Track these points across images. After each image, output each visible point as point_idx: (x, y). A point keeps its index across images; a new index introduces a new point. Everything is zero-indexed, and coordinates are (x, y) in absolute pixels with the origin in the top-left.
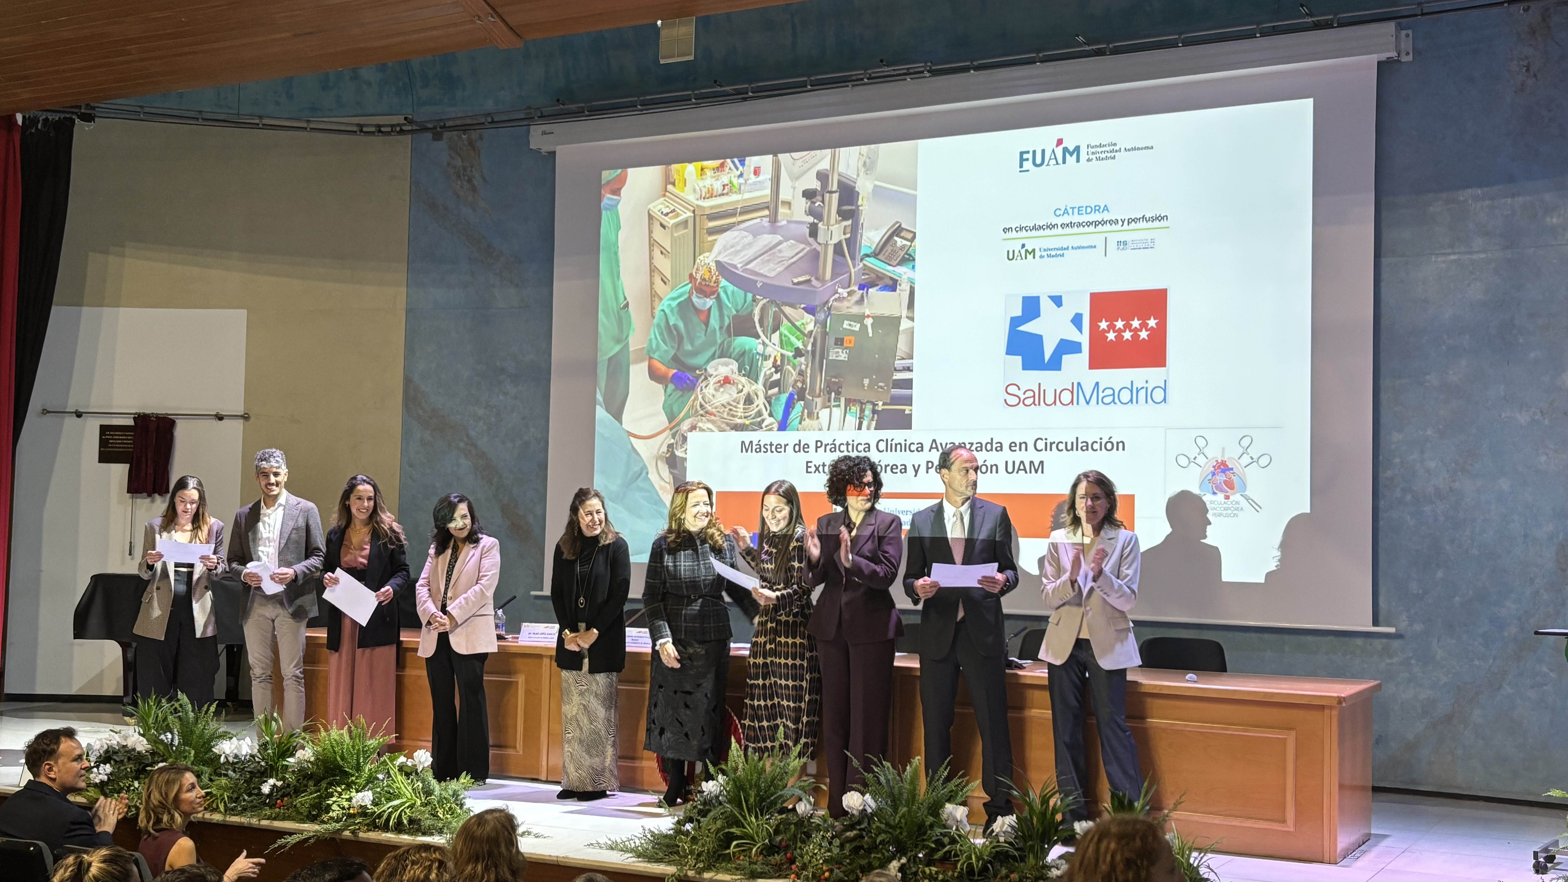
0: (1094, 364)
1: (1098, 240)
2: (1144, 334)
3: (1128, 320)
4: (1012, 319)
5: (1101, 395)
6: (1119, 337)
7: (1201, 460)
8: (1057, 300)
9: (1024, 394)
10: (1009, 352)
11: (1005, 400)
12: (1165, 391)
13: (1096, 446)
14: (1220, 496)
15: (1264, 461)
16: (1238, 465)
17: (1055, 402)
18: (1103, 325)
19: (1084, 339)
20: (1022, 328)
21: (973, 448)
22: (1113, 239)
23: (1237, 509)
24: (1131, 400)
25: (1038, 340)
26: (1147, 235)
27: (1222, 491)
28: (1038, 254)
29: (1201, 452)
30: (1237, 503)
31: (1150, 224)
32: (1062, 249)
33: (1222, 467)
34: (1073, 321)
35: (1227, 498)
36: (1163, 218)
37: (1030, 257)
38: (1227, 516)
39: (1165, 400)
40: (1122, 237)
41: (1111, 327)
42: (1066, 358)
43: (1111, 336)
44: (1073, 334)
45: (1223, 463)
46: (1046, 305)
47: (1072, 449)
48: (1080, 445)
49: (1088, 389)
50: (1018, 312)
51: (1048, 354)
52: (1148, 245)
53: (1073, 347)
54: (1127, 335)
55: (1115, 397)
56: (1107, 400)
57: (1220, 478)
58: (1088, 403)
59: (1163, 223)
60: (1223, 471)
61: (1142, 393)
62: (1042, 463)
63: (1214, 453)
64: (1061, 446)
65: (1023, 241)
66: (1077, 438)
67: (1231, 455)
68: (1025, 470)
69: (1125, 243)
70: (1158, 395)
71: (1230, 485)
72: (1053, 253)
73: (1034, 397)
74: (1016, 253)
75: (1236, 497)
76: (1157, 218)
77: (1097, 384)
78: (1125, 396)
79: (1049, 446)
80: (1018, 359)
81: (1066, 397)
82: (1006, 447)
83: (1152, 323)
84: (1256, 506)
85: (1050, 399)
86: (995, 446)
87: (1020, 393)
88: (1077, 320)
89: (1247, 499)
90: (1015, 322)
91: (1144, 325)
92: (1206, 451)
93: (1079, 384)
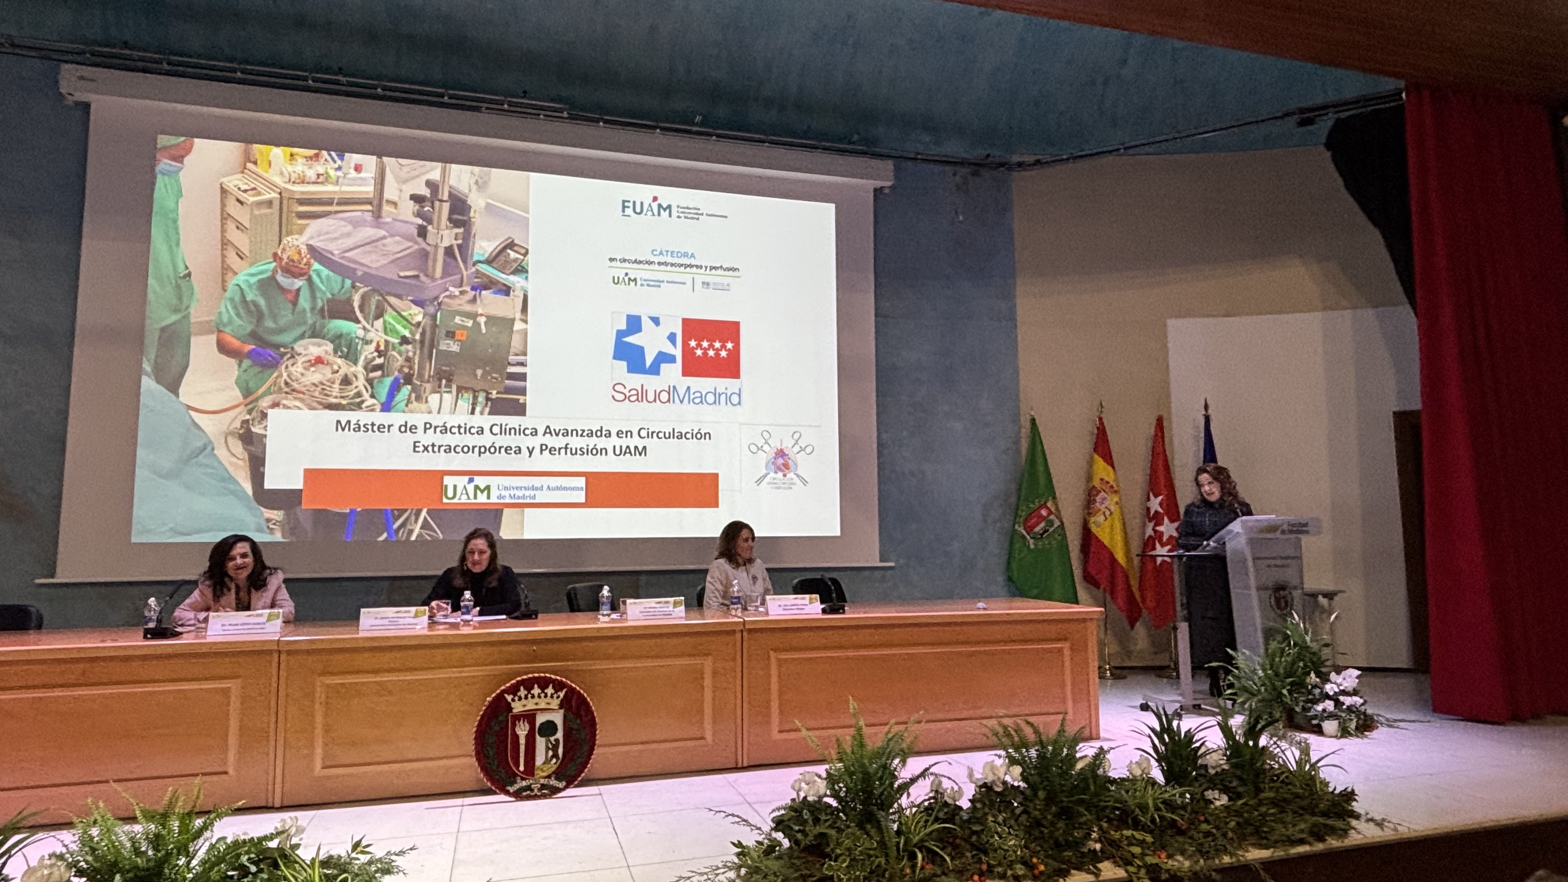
0: (686, 373)
1: (688, 279)
2: (723, 354)
3: (711, 341)
4: (618, 332)
5: (692, 397)
6: (705, 354)
7: (766, 448)
8: (656, 321)
9: (630, 391)
10: (616, 357)
11: (613, 397)
12: (739, 396)
13: (689, 436)
14: (780, 474)
15: (809, 450)
16: (792, 452)
17: (655, 400)
18: (693, 343)
19: (678, 353)
20: (627, 339)
21: (585, 434)
22: (699, 280)
23: (792, 484)
24: (715, 402)
25: (640, 351)
26: (726, 281)
27: (781, 470)
28: (639, 282)
29: (766, 443)
30: (792, 479)
31: (726, 273)
32: (658, 281)
33: (781, 453)
34: (669, 338)
35: (785, 475)
36: (735, 269)
37: (632, 284)
38: (785, 488)
39: (739, 403)
40: (707, 279)
41: (699, 346)
42: (664, 367)
43: (699, 352)
44: (669, 349)
45: (782, 450)
46: (646, 323)
47: (669, 437)
48: (676, 435)
49: (682, 391)
50: (623, 326)
51: (649, 361)
52: (726, 288)
53: (671, 359)
54: (711, 353)
55: (703, 400)
56: (697, 401)
57: (780, 461)
58: (681, 402)
59: (736, 273)
60: (782, 457)
61: (723, 397)
62: (645, 448)
63: (776, 444)
64: (661, 435)
65: (627, 271)
66: (674, 430)
67: (787, 443)
68: (630, 453)
69: (708, 284)
70: (735, 399)
71: (786, 466)
72: (652, 283)
73: (637, 395)
74: (621, 280)
75: (791, 475)
76: (731, 269)
77: (689, 388)
78: (710, 398)
79: (651, 435)
80: (624, 364)
81: (664, 396)
82: (614, 433)
83: (730, 345)
84: (805, 482)
85: (651, 397)
86: (604, 433)
87: (626, 391)
88: (672, 338)
89: (798, 476)
90: (620, 334)
91: (723, 347)
92: (769, 442)
93: (674, 387)
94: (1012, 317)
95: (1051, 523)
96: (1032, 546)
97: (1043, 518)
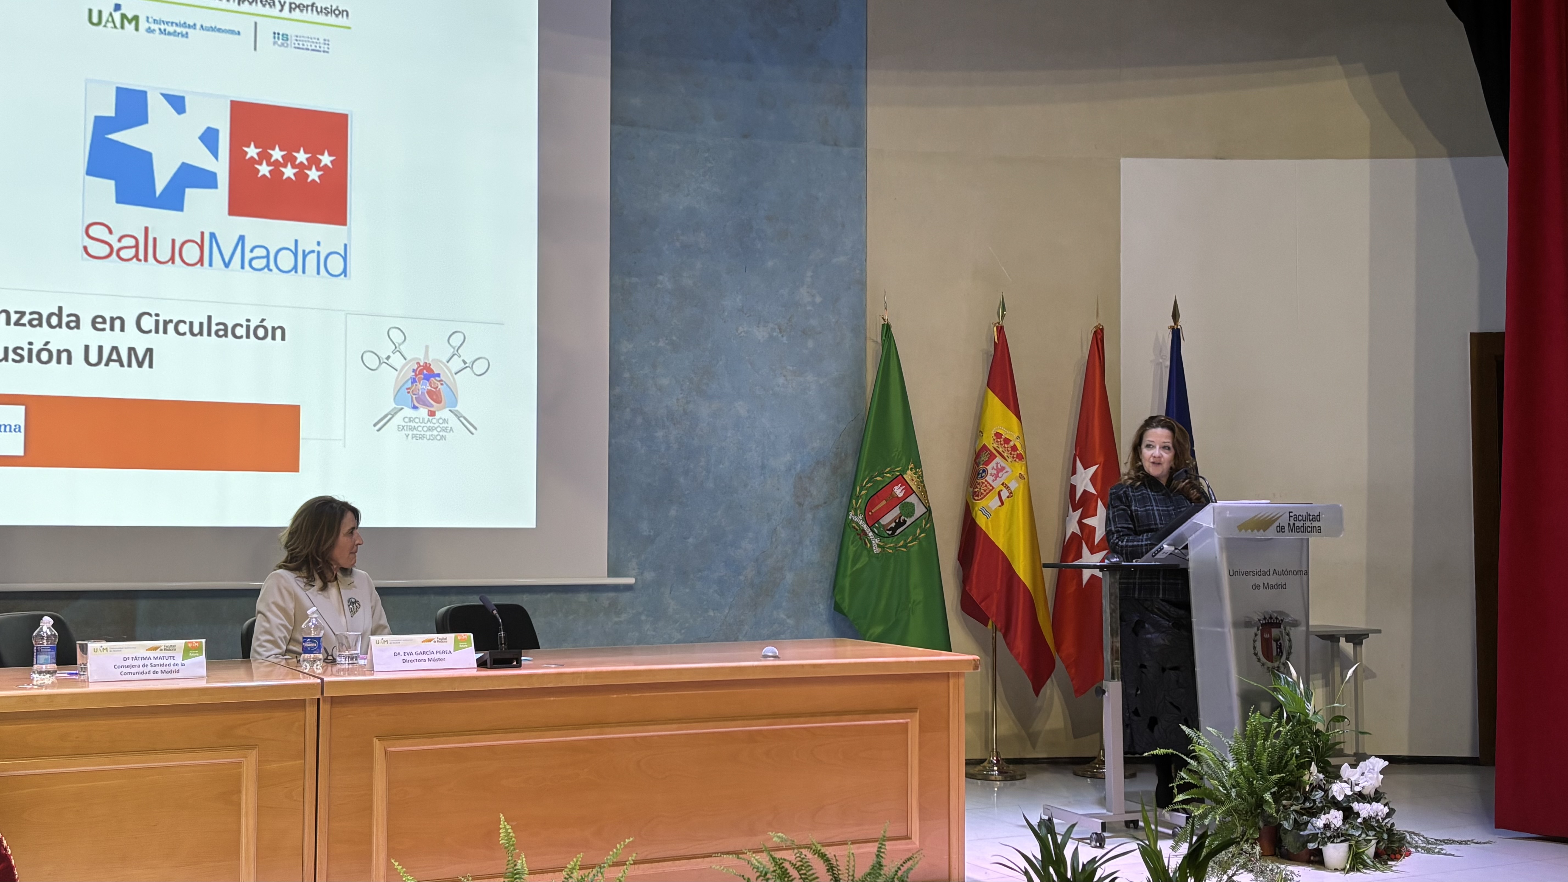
0: (237, 207)
1: (244, 25)
2: (314, 175)
3: (289, 152)
4: (98, 119)
5: (248, 256)
6: (276, 172)
8: (177, 103)
9: (120, 240)
10: (93, 170)
11: (85, 248)
12: (345, 259)
13: (240, 331)
14: (423, 412)
18: (252, 151)
19: (221, 167)
20: (115, 136)
21: (25, 320)
22: (267, 28)
24: (295, 268)
25: (144, 159)
26: (321, 33)
27: (425, 404)
28: (143, 25)
29: (397, 350)
31: (322, 18)
32: (184, 25)
33: (425, 372)
34: (202, 138)
35: (432, 414)
36: (341, 13)
37: (130, 27)
39: (345, 272)
40: (283, 28)
41: (264, 156)
42: (192, 195)
43: (264, 170)
44: (202, 159)
45: (427, 367)
46: (157, 107)
47: (201, 333)
48: (214, 328)
49: (227, 245)
50: (110, 111)
51: (161, 183)
52: (321, 48)
53: (207, 180)
54: (289, 172)
55: (270, 261)
56: (256, 264)
57: (423, 387)
58: (227, 265)
59: (341, 20)
60: (427, 378)
61: (312, 259)
62: (150, 351)
63: (415, 353)
64: (183, 328)
66: (210, 318)
67: (438, 355)
68: (120, 361)
69: (285, 37)
70: (336, 265)
71: (436, 396)
72: (170, 29)
73: (137, 246)
75: (443, 414)
76: (332, 12)
77: (242, 238)
78: (286, 260)
79: (163, 327)
80: (110, 185)
81: (192, 253)
82: (86, 322)
83: (326, 159)
84: (470, 427)
85: (164, 253)
86: (65, 319)
87: (113, 240)
88: (209, 138)
89: (458, 416)
90: (102, 126)
91: (314, 162)
92: (403, 348)
93: (213, 235)
94: (858, 138)
95: (909, 510)
96: (876, 550)
97: (899, 501)
